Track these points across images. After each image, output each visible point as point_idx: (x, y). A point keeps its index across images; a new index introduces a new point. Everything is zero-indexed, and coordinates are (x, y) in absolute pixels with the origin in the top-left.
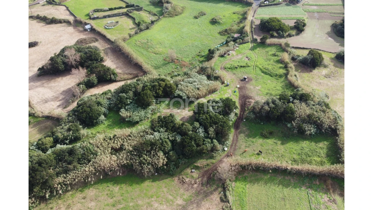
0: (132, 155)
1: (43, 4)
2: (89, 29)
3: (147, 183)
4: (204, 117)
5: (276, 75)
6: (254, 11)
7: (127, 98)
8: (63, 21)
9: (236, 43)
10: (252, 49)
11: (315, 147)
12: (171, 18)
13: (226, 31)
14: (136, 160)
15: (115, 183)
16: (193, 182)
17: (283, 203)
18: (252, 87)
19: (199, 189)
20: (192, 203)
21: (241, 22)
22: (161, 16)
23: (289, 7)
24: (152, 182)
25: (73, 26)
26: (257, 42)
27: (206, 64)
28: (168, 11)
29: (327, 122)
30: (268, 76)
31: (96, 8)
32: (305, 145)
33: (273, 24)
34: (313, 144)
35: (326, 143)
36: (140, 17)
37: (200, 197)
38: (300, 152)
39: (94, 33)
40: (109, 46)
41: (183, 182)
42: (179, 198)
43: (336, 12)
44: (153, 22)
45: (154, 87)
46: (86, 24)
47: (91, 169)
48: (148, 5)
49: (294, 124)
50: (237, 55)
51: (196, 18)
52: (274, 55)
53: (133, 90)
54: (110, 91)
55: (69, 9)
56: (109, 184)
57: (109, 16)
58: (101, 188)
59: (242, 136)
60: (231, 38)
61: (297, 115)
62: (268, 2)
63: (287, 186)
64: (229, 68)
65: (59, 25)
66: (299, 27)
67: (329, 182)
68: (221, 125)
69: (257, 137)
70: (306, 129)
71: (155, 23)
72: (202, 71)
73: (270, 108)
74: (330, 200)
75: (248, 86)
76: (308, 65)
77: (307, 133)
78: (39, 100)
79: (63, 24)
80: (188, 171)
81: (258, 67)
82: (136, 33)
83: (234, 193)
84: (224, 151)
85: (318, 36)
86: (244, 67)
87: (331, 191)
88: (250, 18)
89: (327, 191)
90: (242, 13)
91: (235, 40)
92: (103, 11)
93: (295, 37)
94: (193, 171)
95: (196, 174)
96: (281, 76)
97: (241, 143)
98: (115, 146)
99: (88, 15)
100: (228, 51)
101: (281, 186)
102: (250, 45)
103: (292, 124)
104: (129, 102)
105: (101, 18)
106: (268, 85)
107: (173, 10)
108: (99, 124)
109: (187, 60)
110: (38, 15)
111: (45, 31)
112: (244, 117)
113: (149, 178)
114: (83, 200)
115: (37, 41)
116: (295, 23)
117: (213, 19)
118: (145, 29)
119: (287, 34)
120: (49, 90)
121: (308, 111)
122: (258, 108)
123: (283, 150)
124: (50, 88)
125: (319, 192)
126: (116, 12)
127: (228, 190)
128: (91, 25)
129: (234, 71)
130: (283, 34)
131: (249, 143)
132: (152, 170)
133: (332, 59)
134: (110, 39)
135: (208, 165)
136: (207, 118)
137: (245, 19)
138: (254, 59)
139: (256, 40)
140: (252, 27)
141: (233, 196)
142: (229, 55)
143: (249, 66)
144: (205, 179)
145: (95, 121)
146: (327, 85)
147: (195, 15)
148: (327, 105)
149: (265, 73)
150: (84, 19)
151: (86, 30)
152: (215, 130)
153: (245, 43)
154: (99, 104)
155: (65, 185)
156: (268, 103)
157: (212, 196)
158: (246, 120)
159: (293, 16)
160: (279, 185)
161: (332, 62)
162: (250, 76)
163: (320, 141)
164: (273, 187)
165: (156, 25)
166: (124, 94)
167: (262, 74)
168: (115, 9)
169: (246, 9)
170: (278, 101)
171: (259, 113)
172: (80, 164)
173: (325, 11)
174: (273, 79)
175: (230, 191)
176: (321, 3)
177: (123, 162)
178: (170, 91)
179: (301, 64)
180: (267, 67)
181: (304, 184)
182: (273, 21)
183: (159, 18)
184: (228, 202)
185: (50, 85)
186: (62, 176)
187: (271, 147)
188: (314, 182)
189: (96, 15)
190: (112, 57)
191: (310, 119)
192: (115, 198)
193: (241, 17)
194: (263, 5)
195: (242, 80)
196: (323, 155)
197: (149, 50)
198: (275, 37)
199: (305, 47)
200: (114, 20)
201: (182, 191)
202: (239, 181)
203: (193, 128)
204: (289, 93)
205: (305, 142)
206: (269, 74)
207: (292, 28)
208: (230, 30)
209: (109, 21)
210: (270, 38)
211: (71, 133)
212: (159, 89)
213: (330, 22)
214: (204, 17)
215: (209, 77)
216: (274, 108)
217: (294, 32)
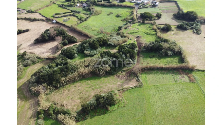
0: (95, 67)
1: (25, 13)
2: (55, 22)
3: (103, 79)
4: (124, 50)
5: (152, 34)
6: (136, 10)
7: (86, 46)
8: (39, 20)
9: (131, 23)
10: (139, 25)
11: (173, 60)
12: (96, 16)
13: (125, 19)
14: (96, 69)
15: (88, 80)
16: (123, 76)
17: (163, 80)
18: (142, 40)
19: (126, 78)
20: (124, 83)
21: (131, 15)
22: (91, 15)
23: (152, 8)
24: (105, 78)
25: (46, 22)
26: (141, 23)
27: (119, 32)
28: (94, 12)
29: (176, 49)
30: (148, 35)
31: (56, 13)
32: (169, 59)
33: (147, 14)
34: (172, 59)
35: (177, 58)
36: (80, 16)
37: (127, 81)
38: (167, 62)
39: (58, 24)
40: (68, 29)
41: (119, 77)
42: (118, 82)
43: (174, 9)
44: (87, 18)
45: (98, 40)
46: (53, 20)
47: (77, 74)
48: (82, 11)
49: (163, 51)
50: (132, 28)
51: (108, 15)
52: (149, 27)
53: (88, 43)
54: (76, 45)
55: (41, 14)
56: (85, 81)
57: (64, 16)
58: (82, 82)
59: (141, 58)
60: (128, 22)
61: (164, 47)
62: (142, 7)
63: (164, 74)
64: (130, 33)
65: (38, 22)
66: (159, 16)
67: (181, 70)
68: (132, 53)
69: (148, 58)
70: (168, 52)
71: (89, 18)
72: (118, 34)
73: (152, 45)
74: (182, 77)
75: (140, 39)
76: (165, 31)
77: (169, 54)
78: (39, 53)
79: (40, 21)
80: (120, 72)
81: (143, 32)
82: (81, 23)
83: (142, 78)
84: (134, 64)
85: (168, 19)
86: (137, 32)
87: (182, 74)
88: (135, 13)
89: (180, 74)
90: (131, 11)
91: (130, 23)
92: (60, 14)
93: (157, 20)
94: (122, 72)
95: (124, 73)
96: (154, 35)
97: (141, 61)
98: (85, 64)
99: (53, 16)
100: (128, 27)
101: (161, 74)
102: (137, 24)
103: (162, 52)
104: (87, 48)
105: (60, 17)
106: (149, 38)
107: (96, 12)
108: (75, 58)
109: (109, 32)
110: (25, 17)
111: (31, 25)
112: (141, 51)
113: (103, 77)
114: (75, 87)
115: (29, 29)
116: (157, 14)
117: (117, 15)
118: (85, 21)
119: (154, 19)
120: (43, 49)
121: (168, 46)
122: (147, 46)
123: (160, 62)
124: (43, 48)
125: (177, 75)
126: (67, 14)
127: (139, 77)
128: (56, 20)
129: (133, 34)
130: (152, 19)
131: (144, 60)
132: (104, 73)
133: (175, 28)
134: (68, 26)
135: (128, 69)
136: (125, 50)
137: (133, 14)
138: (140, 29)
139: (140, 22)
140: (137, 17)
141: (142, 79)
142: (129, 28)
143: (139, 32)
144: (128, 75)
145: (73, 56)
146: (175, 38)
147: (107, 14)
148: (176, 44)
149: (147, 34)
150: (51, 18)
151: (53, 23)
152: (129, 55)
153: (135, 23)
154: (73, 49)
155: (66, 81)
156: (151, 44)
157: (133, 80)
158: (142, 52)
159: (155, 12)
160: (160, 74)
161: (175, 29)
162: (140, 36)
163: (175, 57)
164: (158, 75)
165: (90, 19)
166: (84, 45)
167: (146, 35)
168: (66, 13)
169: (132, 10)
170: (155, 43)
171: (147, 48)
172: (71, 72)
173: (169, 9)
174: (151, 36)
175: (140, 78)
176: (167, 6)
177: (91, 70)
178: (106, 42)
179: (162, 30)
180: (147, 32)
181: (170, 73)
182: (147, 13)
183: (90, 16)
184: (140, 81)
185: (42, 47)
186: (64, 77)
187: (154, 61)
188: (175, 72)
189: (57, 16)
190: (71, 33)
191: (169, 49)
192: (89, 85)
193: (130, 13)
194: (140, 8)
195: (137, 37)
196: (177, 62)
197: (89, 29)
198: (149, 20)
199: (163, 24)
200: (67, 18)
201: (119, 80)
202: (143, 74)
203: (120, 54)
204: (159, 40)
205: (168, 58)
206: (148, 34)
207: (155, 17)
208: (127, 19)
209: (65, 18)
210: (146, 21)
211: (64, 61)
212: (101, 41)
213: (172, 14)
214: (112, 14)
215: (122, 37)
216: (153, 45)
217: (156, 18)
